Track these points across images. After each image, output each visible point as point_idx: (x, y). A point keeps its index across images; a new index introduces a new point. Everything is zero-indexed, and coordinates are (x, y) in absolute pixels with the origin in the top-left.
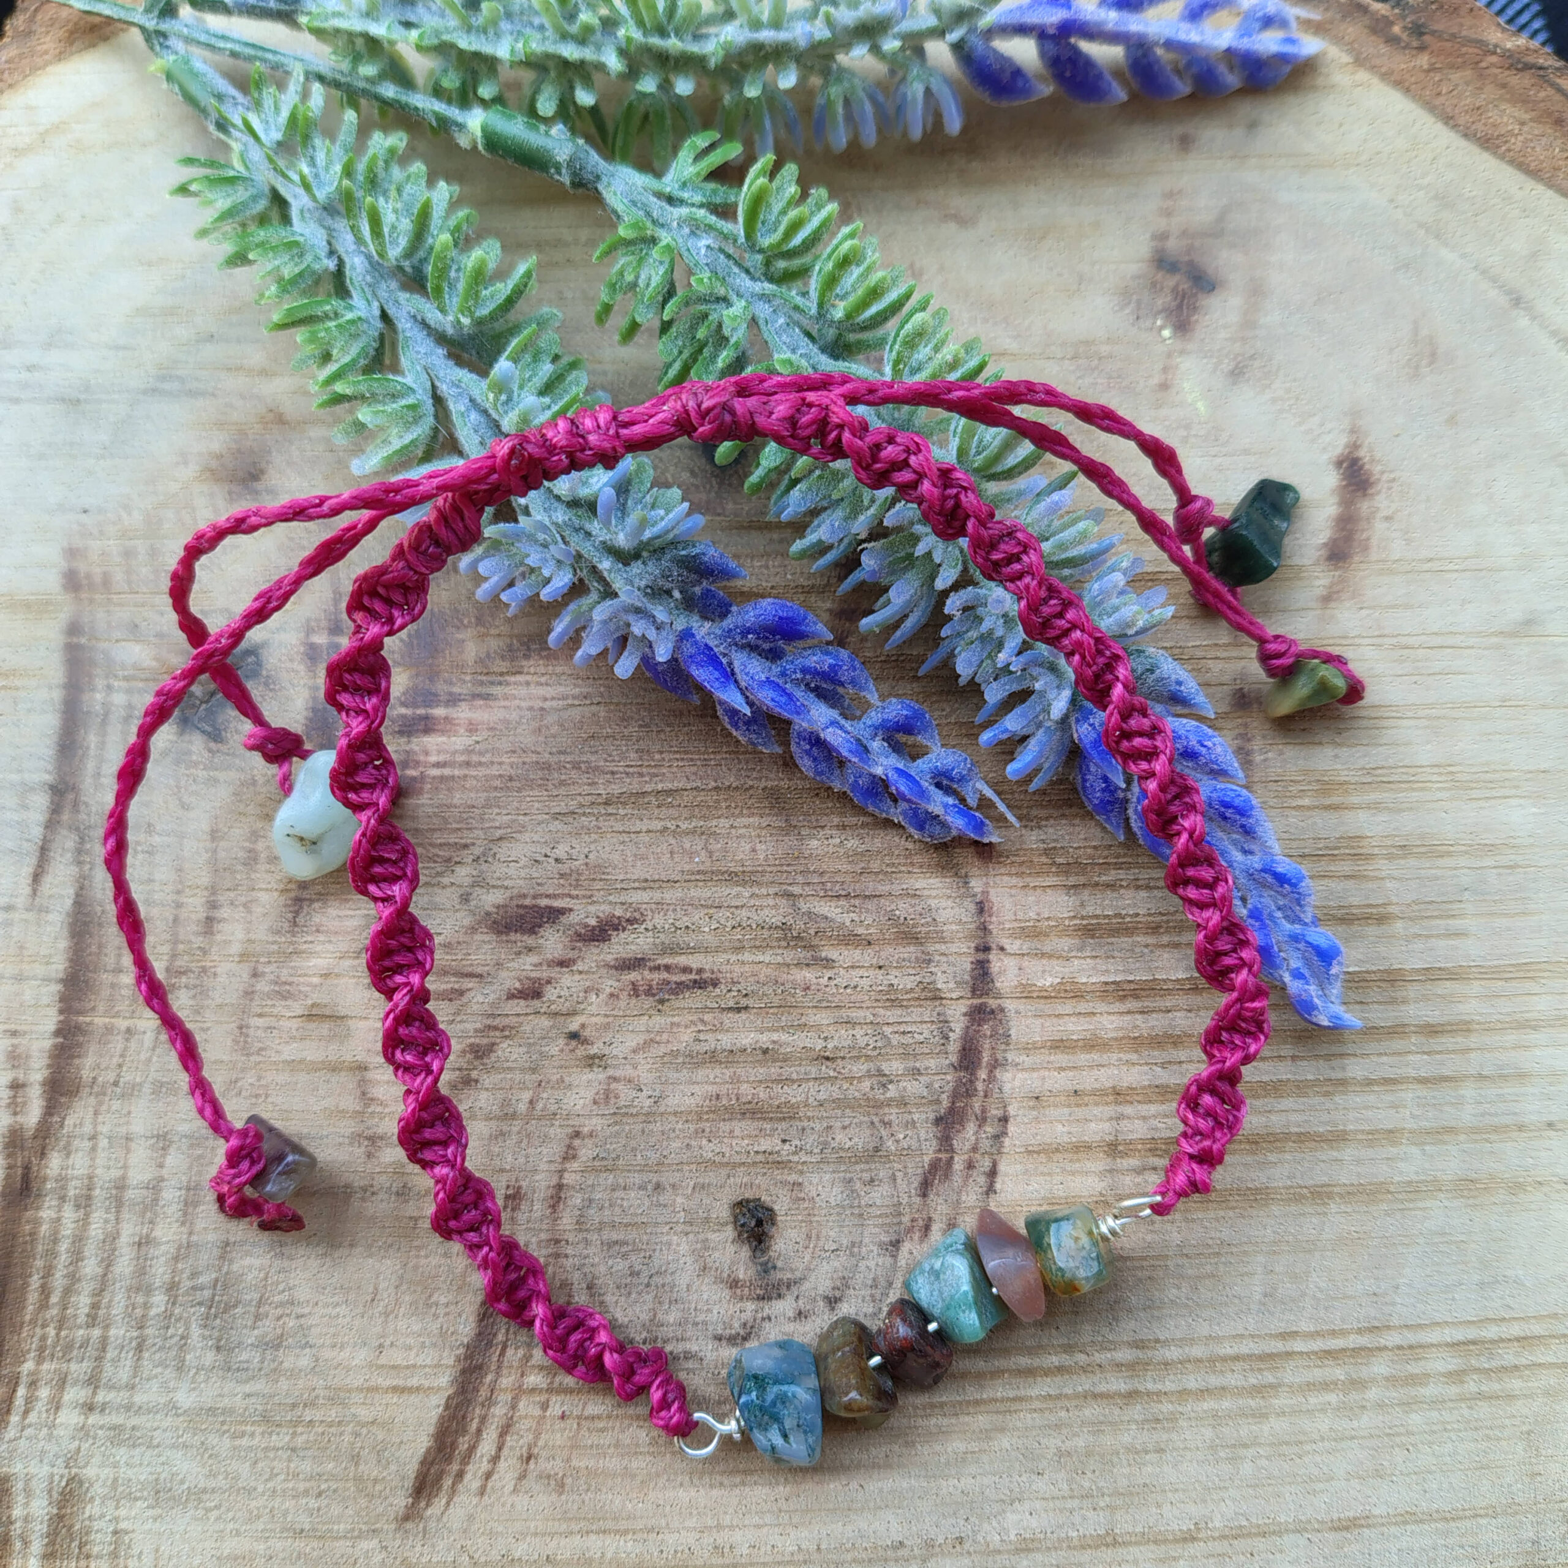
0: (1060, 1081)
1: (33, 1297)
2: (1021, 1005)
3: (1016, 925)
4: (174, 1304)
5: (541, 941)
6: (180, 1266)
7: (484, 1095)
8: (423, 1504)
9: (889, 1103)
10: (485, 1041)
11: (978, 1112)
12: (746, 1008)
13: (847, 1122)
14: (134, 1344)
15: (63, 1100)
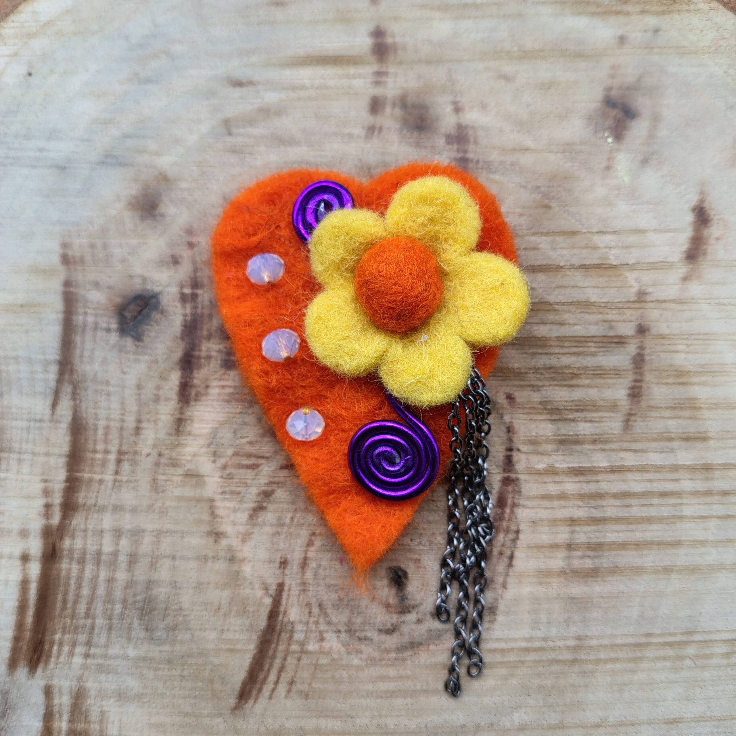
0: (545, 514)
2: (527, 477)
3: (526, 438)
4: (126, 609)
6: (128, 591)
7: (269, 514)
8: (243, 702)
10: (270, 489)
14: (107, 627)
15: (70, 512)
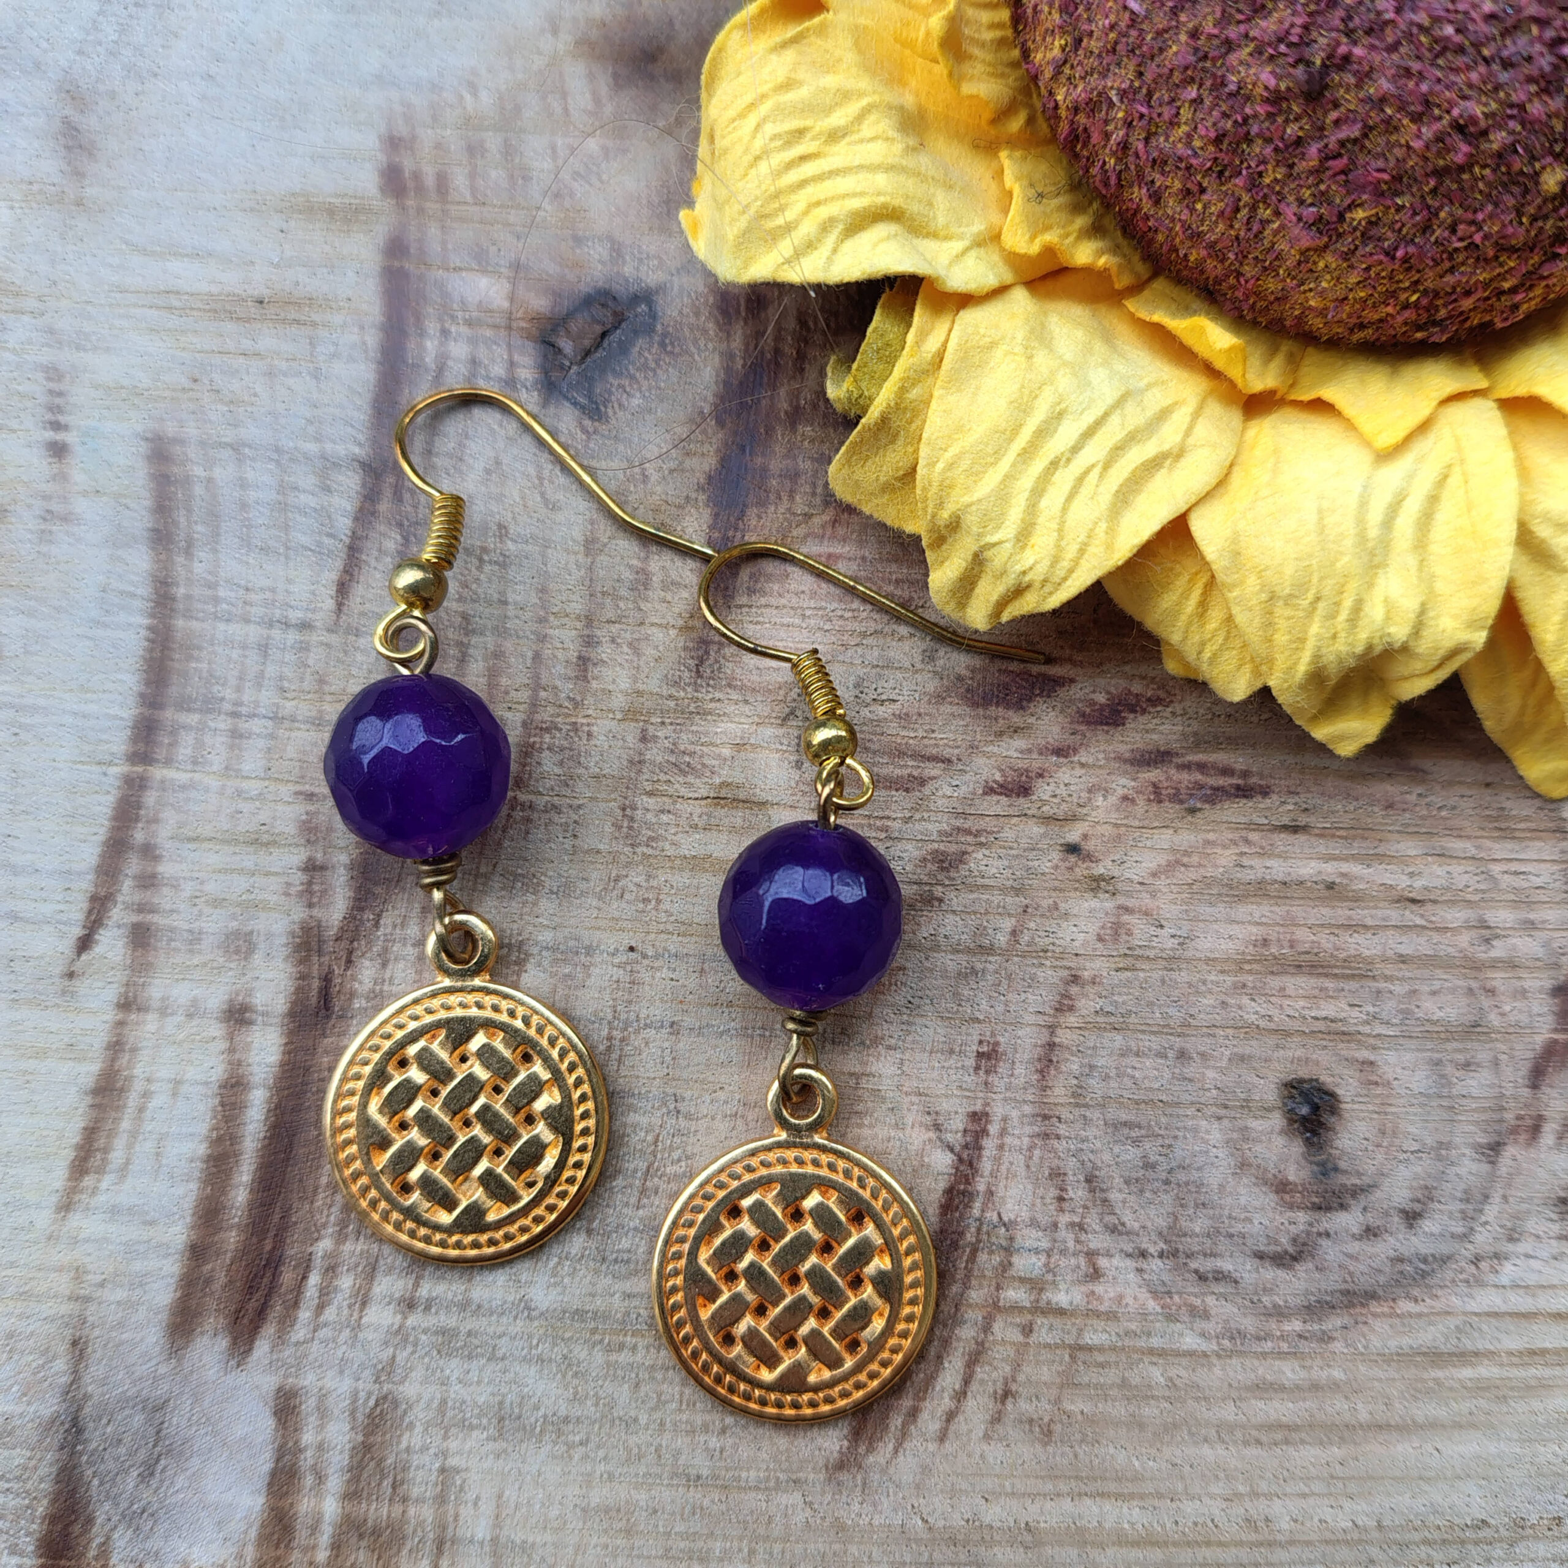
5: (1032, 720)
7: (950, 919)
8: (862, 1449)
9: (1493, 964)
10: (953, 848)
12: (1305, 827)
13: (1437, 985)
15: (378, 890)
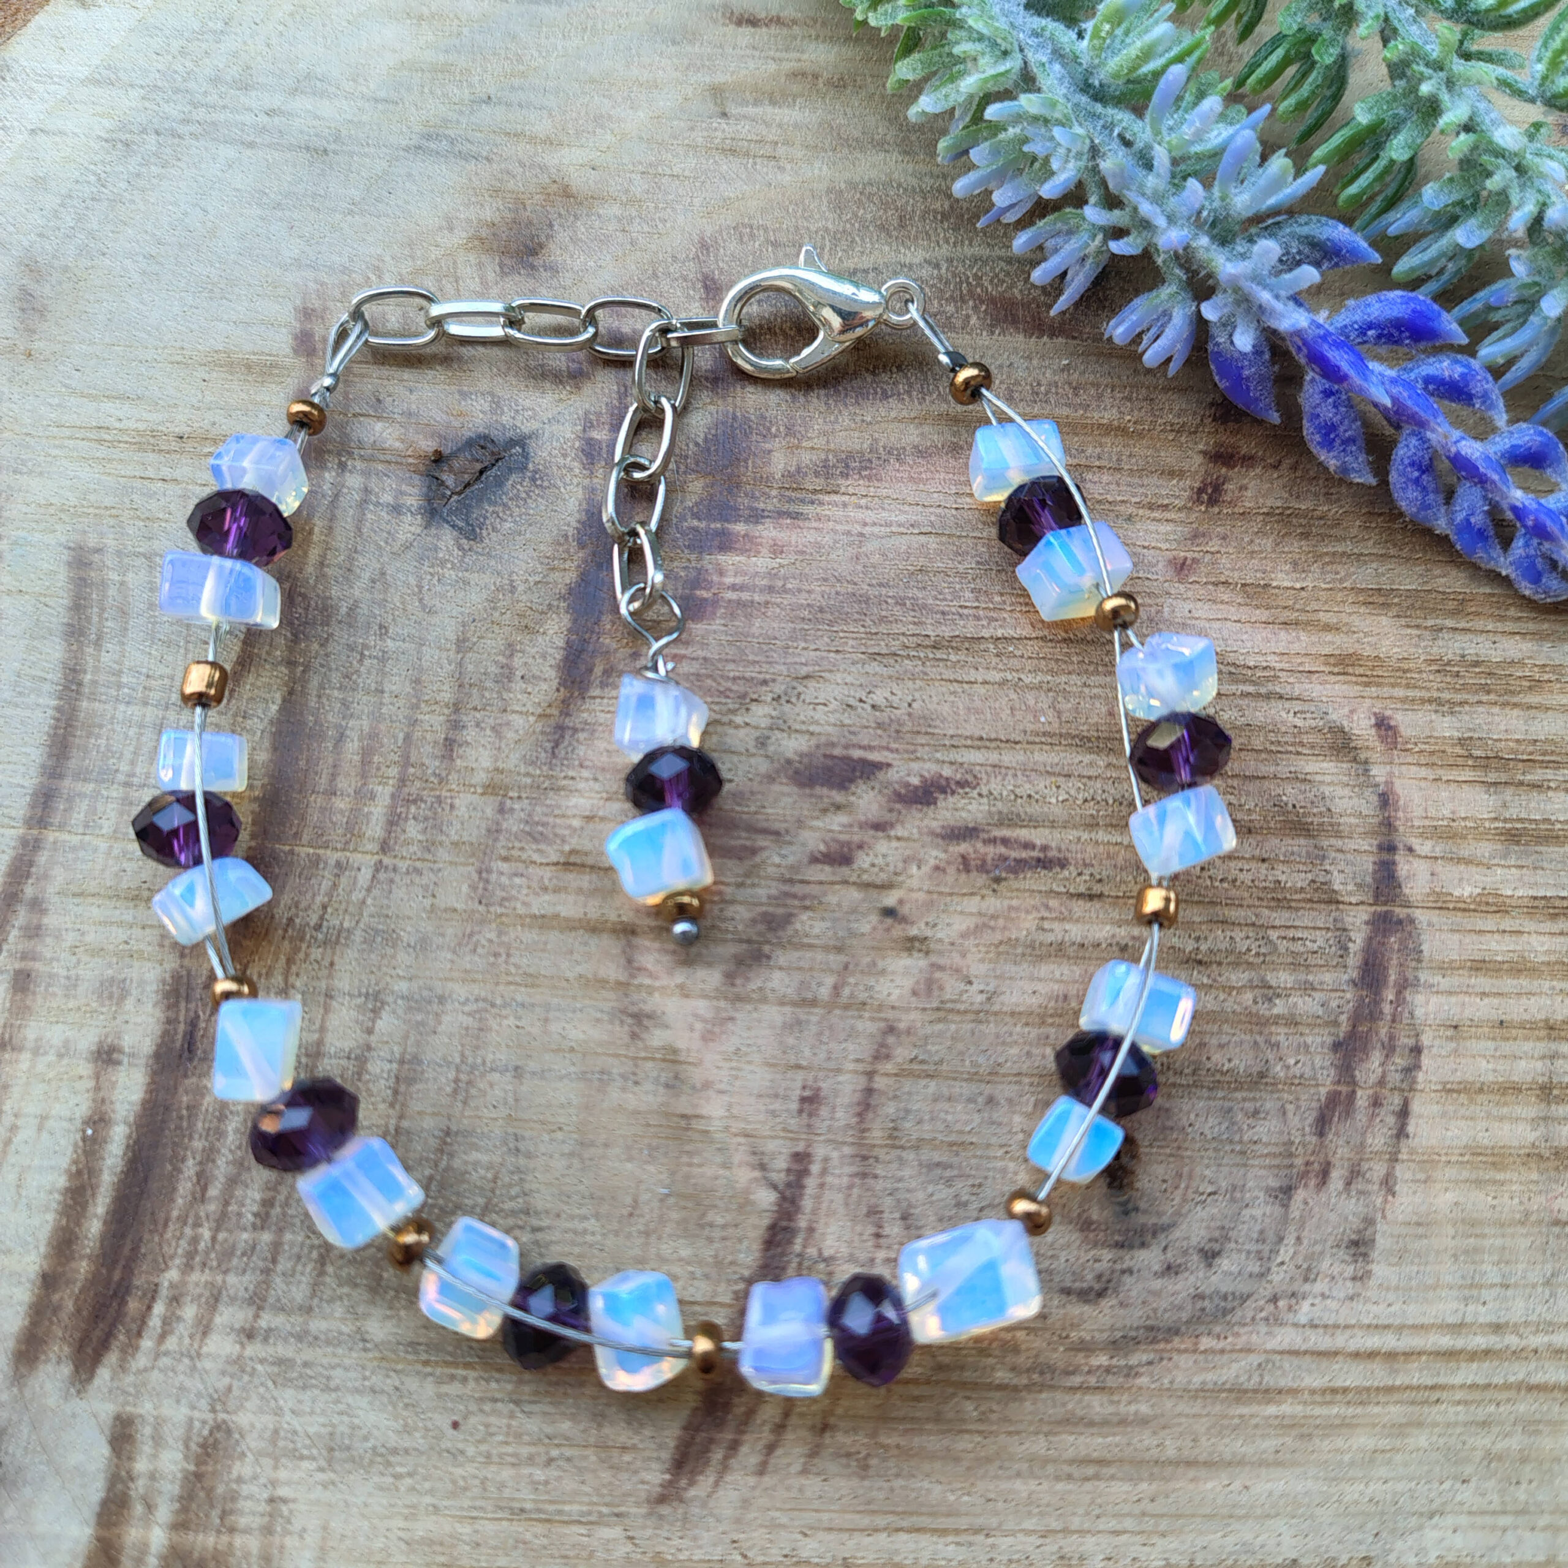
0: (1483, 1009)
1: (185, 1187)
2: (1435, 917)
3: (1427, 823)
5: (852, 799)
7: (777, 975)
8: (683, 1483)
9: (1276, 1020)
10: (780, 911)
11: (1386, 1040)
12: (1100, 896)
